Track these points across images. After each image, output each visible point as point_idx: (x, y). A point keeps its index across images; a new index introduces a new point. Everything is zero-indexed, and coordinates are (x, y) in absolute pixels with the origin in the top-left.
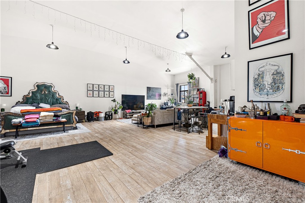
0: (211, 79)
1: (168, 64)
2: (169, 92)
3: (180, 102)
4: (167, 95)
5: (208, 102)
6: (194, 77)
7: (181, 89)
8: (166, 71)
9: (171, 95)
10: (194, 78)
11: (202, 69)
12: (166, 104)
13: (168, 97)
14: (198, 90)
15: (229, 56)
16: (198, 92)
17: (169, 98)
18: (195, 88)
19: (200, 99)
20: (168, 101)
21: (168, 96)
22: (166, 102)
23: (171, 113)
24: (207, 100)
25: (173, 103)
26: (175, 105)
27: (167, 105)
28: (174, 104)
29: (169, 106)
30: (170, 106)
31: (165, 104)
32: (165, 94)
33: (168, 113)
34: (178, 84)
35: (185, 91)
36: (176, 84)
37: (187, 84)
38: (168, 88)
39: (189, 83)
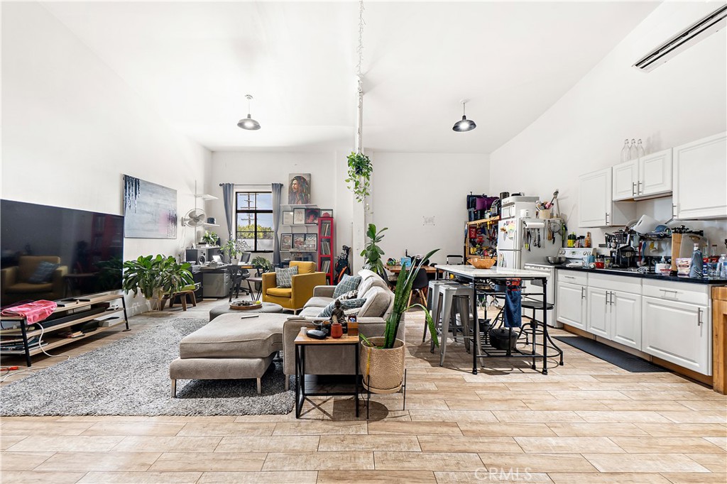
1: (249, 97)
8: (241, 124)
16: (312, 220)
18: (299, 204)
22: (191, 246)
31: (188, 255)
34: (233, 185)
35: (256, 212)
36: (220, 185)
37: (271, 190)
38: (196, 197)
39: (278, 187)
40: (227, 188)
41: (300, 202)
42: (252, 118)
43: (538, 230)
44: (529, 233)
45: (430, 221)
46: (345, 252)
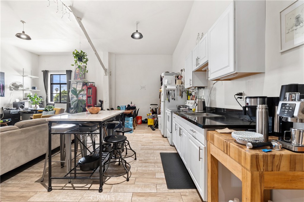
0: (106, 70)
1: (23, 22)
2: (27, 83)
3: (51, 101)
4: (20, 88)
5: (100, 101)
6: (85, 58)
7: (53, 80)
8: (18, 36)
9: (30, 89)
10: (85, 60)
11: (95, 51)
12: (19, 105)
13: (25, 92)
14: (85, 84)
15: (141, 36)
16: (85, 87)
17: (26, 94)
18: (79, 80)
19: (88, 97)
20: (25, 100)
21: (23, 90)
22: (18, 101)
23: (33, 133)
24: (99, 98)
25: (36, 103)
26: (41, 107)
27: (22, 107)
28: (38, 106)
29: (27, 109)
30: (30, 108)
31: (15, 105)
32: (16, 87)
33: (23, 136)
34: (48, 71)
35: (60, 84)
36: (42, 71)
37: (66, 74)
38: (23, 76)
39: (69, 72)
40: (45, 73)
41: (79, 79)
42: (25, 33)
43: (174, 90)
44: (169, 92)
45: (143, 88)
46: (100, 103)
